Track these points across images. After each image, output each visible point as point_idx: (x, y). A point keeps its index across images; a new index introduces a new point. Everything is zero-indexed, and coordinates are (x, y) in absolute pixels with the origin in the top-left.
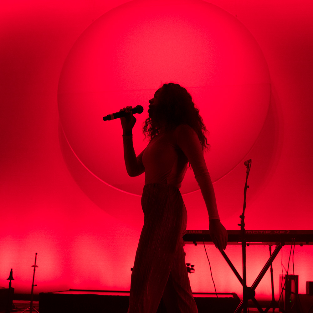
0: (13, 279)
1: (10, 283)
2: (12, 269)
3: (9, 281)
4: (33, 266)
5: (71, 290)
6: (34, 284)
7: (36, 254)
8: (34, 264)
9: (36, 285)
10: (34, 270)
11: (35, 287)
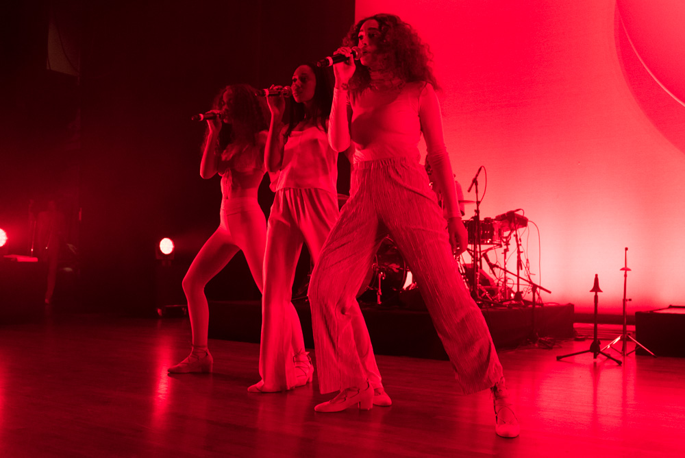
0: (601, 291)
1: (596, 297)
2: (596, 275)
3: (594, 293)
4: (622, 269)
5: (671, 307)
6: (627, 297)
7: (626, 249)
8: (624, 266)
9: (630, 300)
10: (626, 276)
11: (628, 303)
